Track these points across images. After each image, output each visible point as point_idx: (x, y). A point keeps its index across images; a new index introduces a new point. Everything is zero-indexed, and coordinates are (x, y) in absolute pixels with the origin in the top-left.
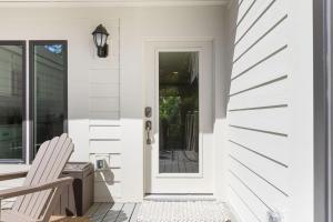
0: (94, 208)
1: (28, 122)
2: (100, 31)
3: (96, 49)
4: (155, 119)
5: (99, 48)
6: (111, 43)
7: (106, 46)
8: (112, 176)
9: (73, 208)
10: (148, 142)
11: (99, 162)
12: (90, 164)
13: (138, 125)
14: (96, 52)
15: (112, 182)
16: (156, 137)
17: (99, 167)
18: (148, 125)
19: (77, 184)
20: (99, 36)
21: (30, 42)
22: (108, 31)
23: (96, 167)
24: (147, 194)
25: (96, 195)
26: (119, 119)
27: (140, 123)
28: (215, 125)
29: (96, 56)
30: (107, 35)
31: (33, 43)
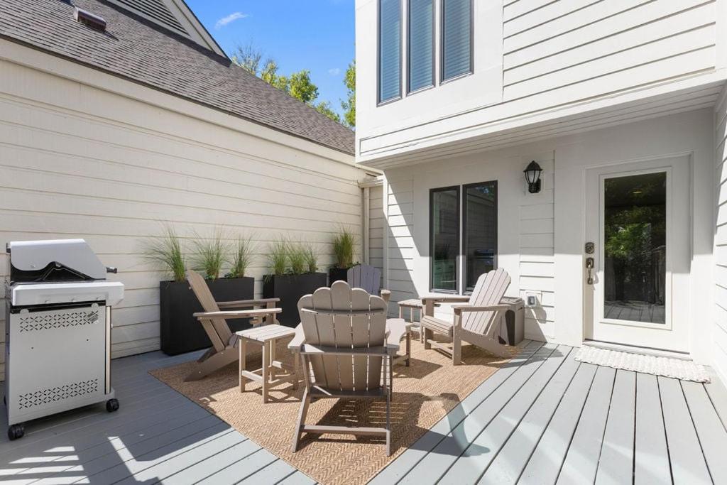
0: (524, 343)
1: (461, 257)
2: (534, 167)
3: (527, 185)
4: (599, 256)
5: (531, 185)
6: (545, 178)
7: (539, 181)
8: (544, 314)
9: (505, 337)
10: (590, 281)
11: (530, 299)
12: (521, 300)
13: (576, 262)
14: (528, 188)
15: (544, 321)
16: (601, 275)
17: (530, 303)
18: (589, 263)
19: (510, 316)
20: (531, 173)
21: (463, 185)
22: (541, 167)
23: (526, 303)
24: (587, 340)
25: (526, 331)
26: (553, 254)
27: (578, 260)
28: (693, 263)
29: (528, 192)
30: (540, 170)
31: (465, 187)
